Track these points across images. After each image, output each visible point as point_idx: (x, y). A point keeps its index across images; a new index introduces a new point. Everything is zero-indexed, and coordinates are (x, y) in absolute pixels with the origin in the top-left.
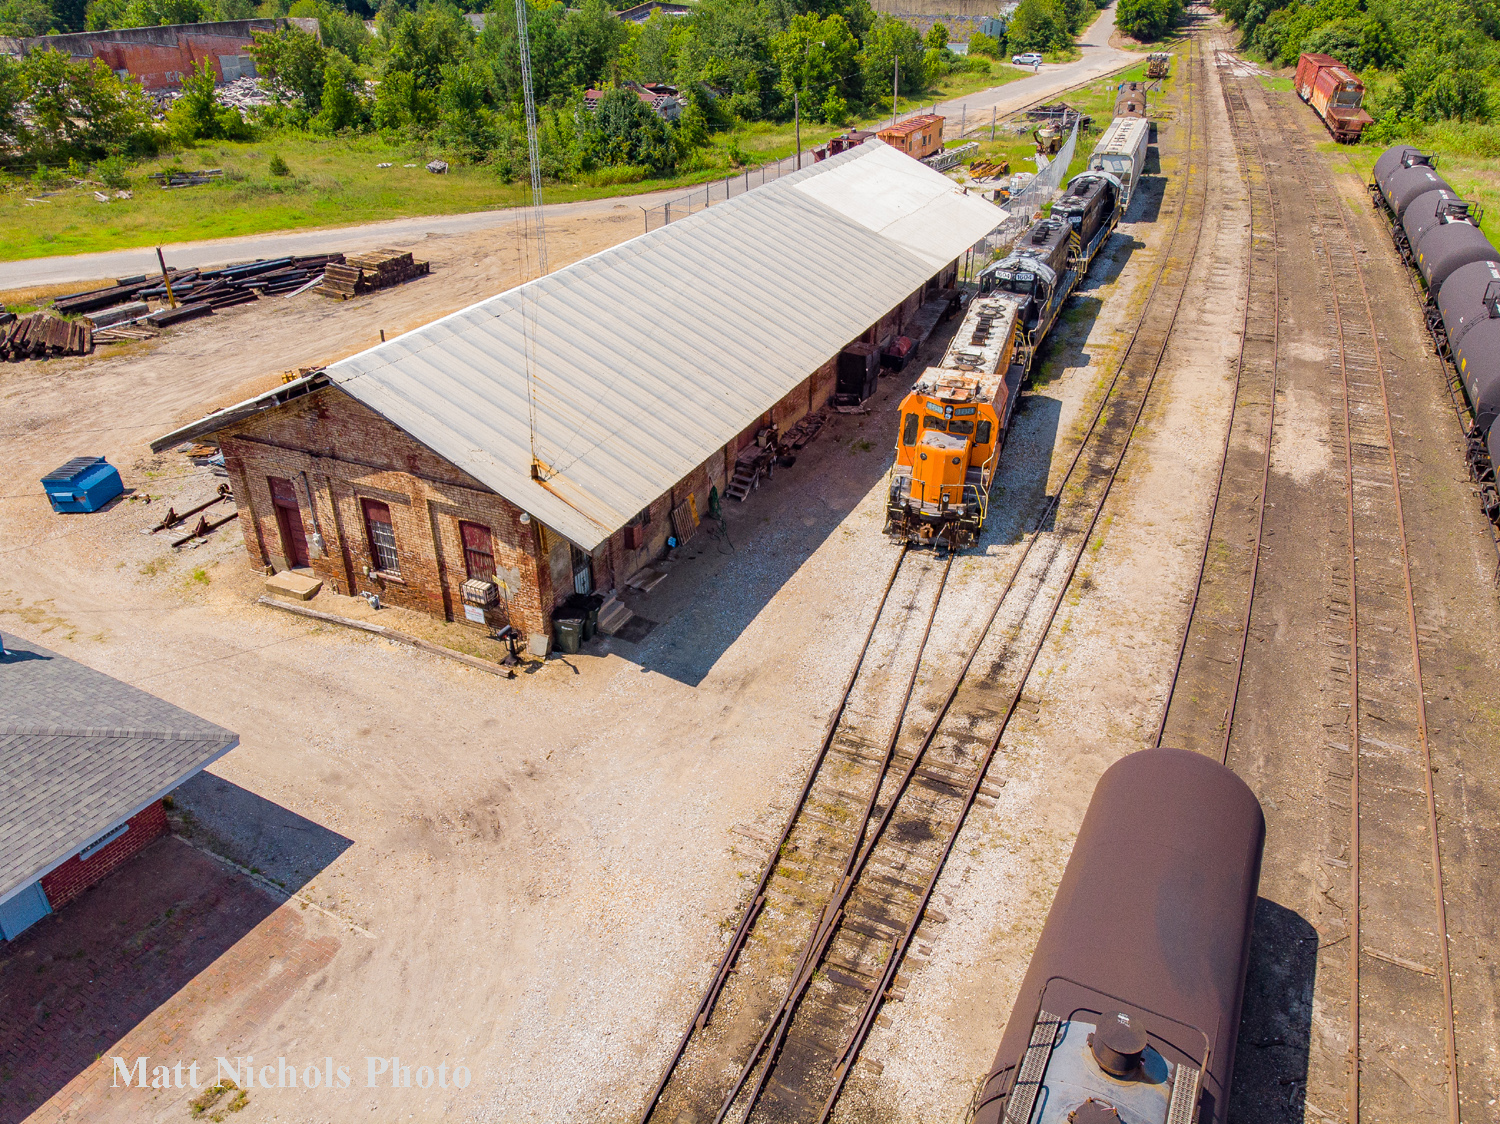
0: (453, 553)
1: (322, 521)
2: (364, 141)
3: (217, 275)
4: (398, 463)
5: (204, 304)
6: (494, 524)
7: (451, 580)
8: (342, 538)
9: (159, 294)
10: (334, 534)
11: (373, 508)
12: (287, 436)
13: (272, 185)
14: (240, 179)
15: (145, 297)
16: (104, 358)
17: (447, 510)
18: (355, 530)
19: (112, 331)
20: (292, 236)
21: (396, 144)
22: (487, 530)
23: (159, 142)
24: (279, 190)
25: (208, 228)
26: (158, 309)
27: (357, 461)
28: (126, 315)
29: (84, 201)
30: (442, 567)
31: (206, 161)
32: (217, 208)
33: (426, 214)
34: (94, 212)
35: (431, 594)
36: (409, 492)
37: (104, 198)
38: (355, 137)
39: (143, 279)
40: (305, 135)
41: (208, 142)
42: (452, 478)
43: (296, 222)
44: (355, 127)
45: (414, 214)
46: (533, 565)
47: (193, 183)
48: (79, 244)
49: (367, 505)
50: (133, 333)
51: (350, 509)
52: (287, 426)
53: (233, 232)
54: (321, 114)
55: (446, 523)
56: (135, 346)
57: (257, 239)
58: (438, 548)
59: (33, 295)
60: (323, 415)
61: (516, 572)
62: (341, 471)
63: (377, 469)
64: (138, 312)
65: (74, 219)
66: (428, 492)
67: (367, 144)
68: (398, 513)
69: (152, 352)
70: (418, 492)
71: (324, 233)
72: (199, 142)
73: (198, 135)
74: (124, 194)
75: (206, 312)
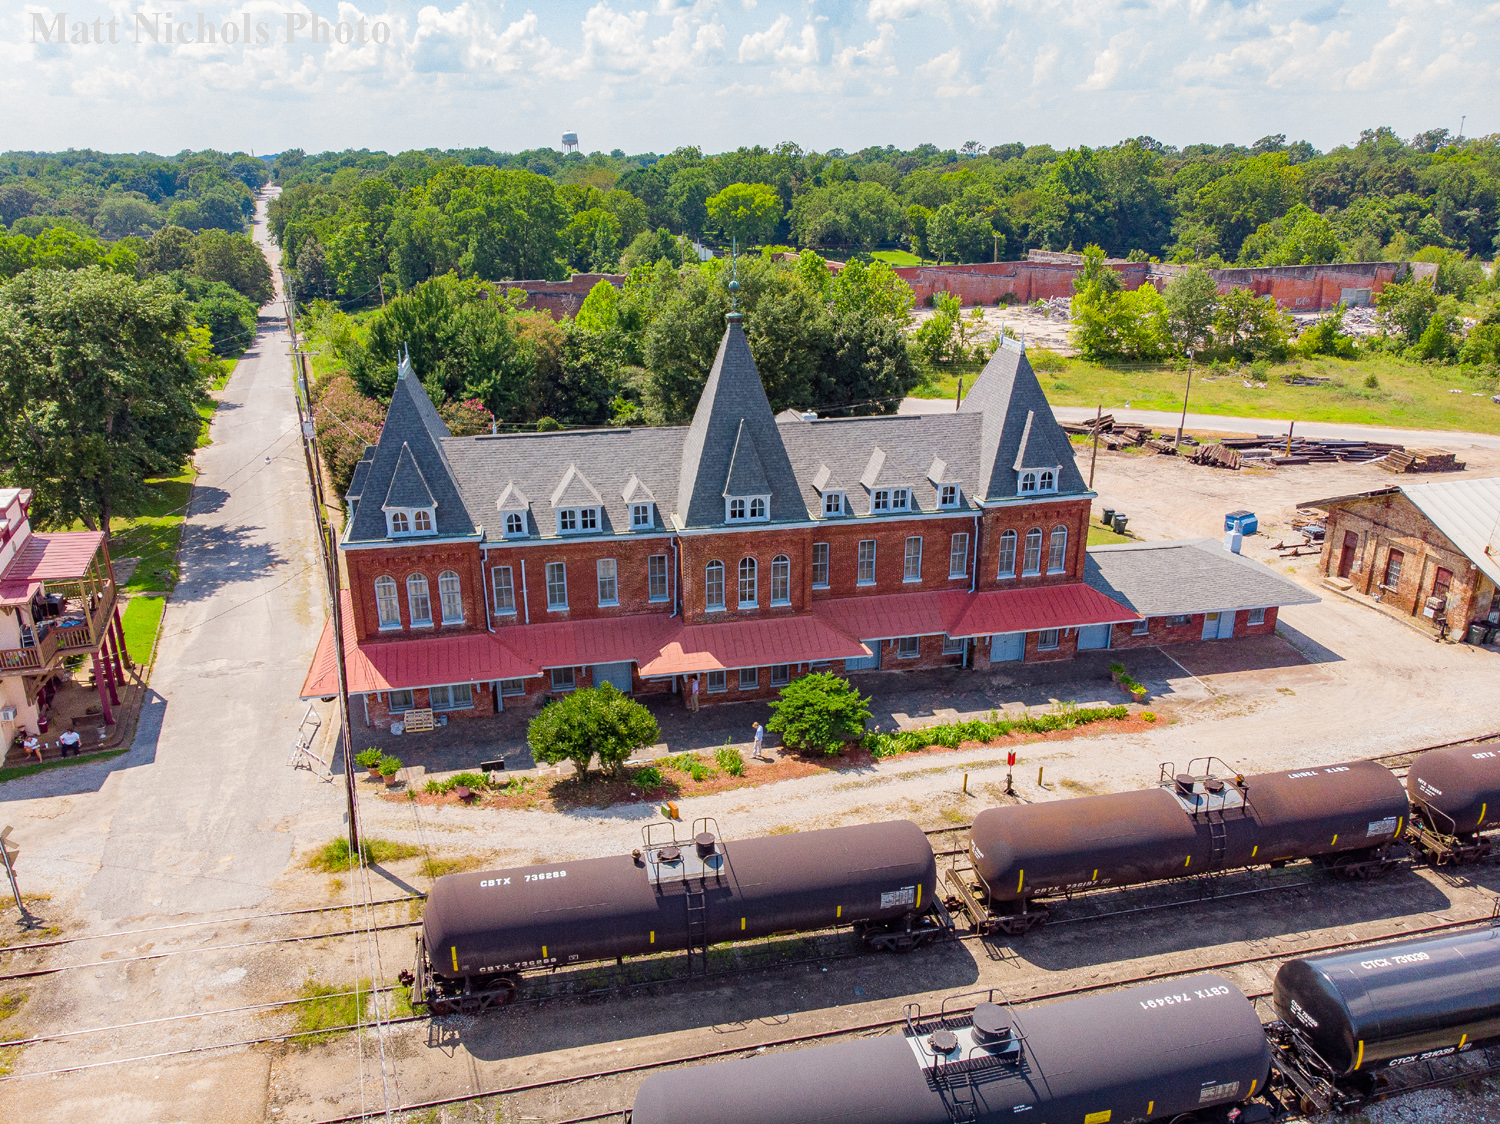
0: (1428, 583)
1: (1366, 556)
2: (1444, 371)
3: (1316, 444)
4: (1418, 535)
5: (1307, 457)
6: (1456, 571)
7: (1422, 596)
8: (1373, 566)
9: (1279, 447)
10: (1370, 563)
11: (1395, 553)
12: (1365, 513)
13: (1363, 394)
14: (1341, 386)
15: (1270, 448)
16: (1246, 474)
17: (1433, 560)
18: (1381, 564)
19: (1252, 461)
20: (1369, 429)
21: (1472, 377)
22: (1451, 573)
23: (1289, 353)
24: (1367, 397)
25: (1312, 415)
26: (1277, 455)
27: (1397, 530)
28: (1259, 454)
29: (1237, 386)
30: (1420, 588)
31: (1319, 370)
32: (1320, 402)
33: (1476, 431)
34: (1241, 393)
35: (1409, 600)
36: (1418, 548)
37: (1249, 385)
38: (1438, 366)
39: (1272, 437)
40: (1397, 360)
41: (1322, 356)
42: (1444, 544)
43: (1373, 420)
44: (1441, 359)
45: (1466, 430)
46: (1469, 594)
47: (1308, 384)
48: (1231, 411)
49: (1393, 551)
50: (1262, 465)
51: (1384, 552)
52: (1368, 509)
53: (1328, 419)
54: (1417, 346)
55: (1431, 568)
56: (1262, 472)
57: (1344, 427)
58: (1422, 578)
59: (1207, 434)
60: (1388, 507)
61: (1459, 597)
62: (1387, 533)
63: (1405, 535)
64: (1265, 454)
65: (1230, 396)
66: (1428, 549)
67: (1446, 374)
68: (1408, 558)
69: (1271, 476)
70: (1422, 549)
71: (1393, 431)
72: (1316, 356)
73: (1318, 351)
74: (1261, 385)
75: (1305, 462)
